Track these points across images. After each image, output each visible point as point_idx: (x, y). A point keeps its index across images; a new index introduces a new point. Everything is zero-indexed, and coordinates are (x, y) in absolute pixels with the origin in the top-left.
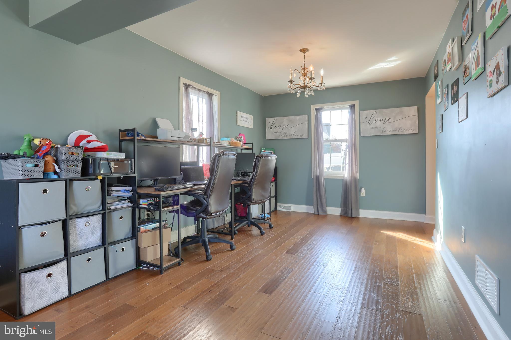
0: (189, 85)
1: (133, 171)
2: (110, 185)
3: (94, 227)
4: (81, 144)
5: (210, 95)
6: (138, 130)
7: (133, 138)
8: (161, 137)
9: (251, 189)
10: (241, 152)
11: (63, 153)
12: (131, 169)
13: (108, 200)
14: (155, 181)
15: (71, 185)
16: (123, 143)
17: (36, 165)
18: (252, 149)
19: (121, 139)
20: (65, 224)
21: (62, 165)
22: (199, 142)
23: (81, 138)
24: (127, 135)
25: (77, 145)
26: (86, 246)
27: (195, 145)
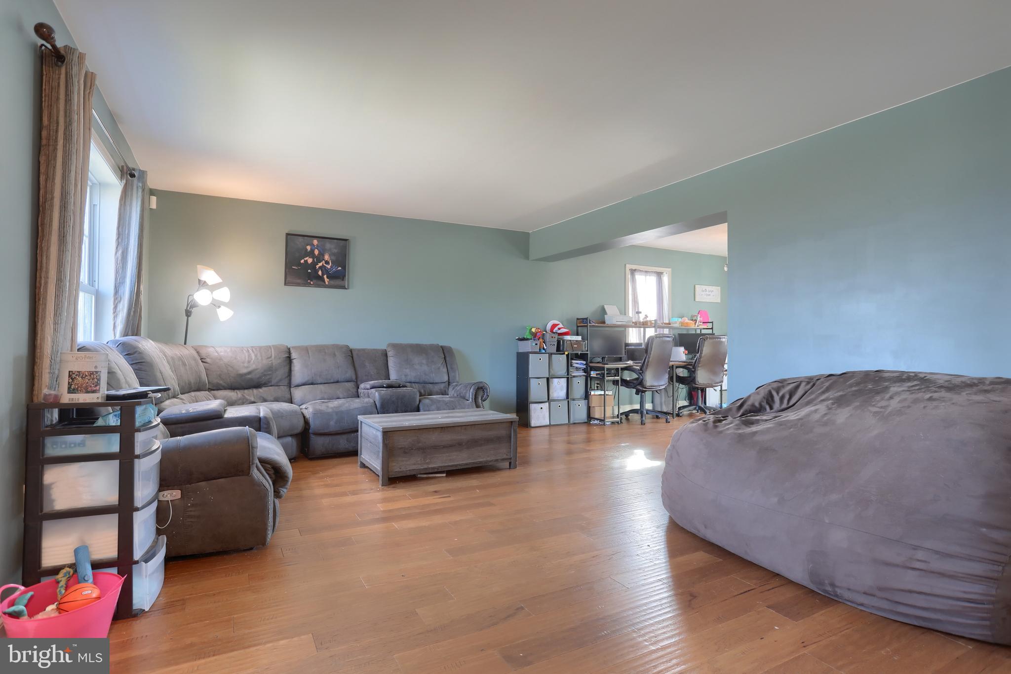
0: (635, 270)
1: (586, 349)
2: (572, 359)
3: (562, 386)
4: (554, 331)
5: (659, 275)
6: (590, 318)
7: (586, 324)
8: (608, 322)
9: (695, 371)
10: (701, 332)
11: (548, 337)
12: (585, 348)
13: (571, 369)
14: (603, 358)
15: (551, 356)
16: (579, 328)
17: (536, 344)
18: (712, 329)
19: (578, 325)
20: (548, 379)
21: (547, 343)
22: (645, 325)
23: (554, 326)
24: (583, 322)
25: (552, 330)
26: (558, 398)
27: (641, 327)
